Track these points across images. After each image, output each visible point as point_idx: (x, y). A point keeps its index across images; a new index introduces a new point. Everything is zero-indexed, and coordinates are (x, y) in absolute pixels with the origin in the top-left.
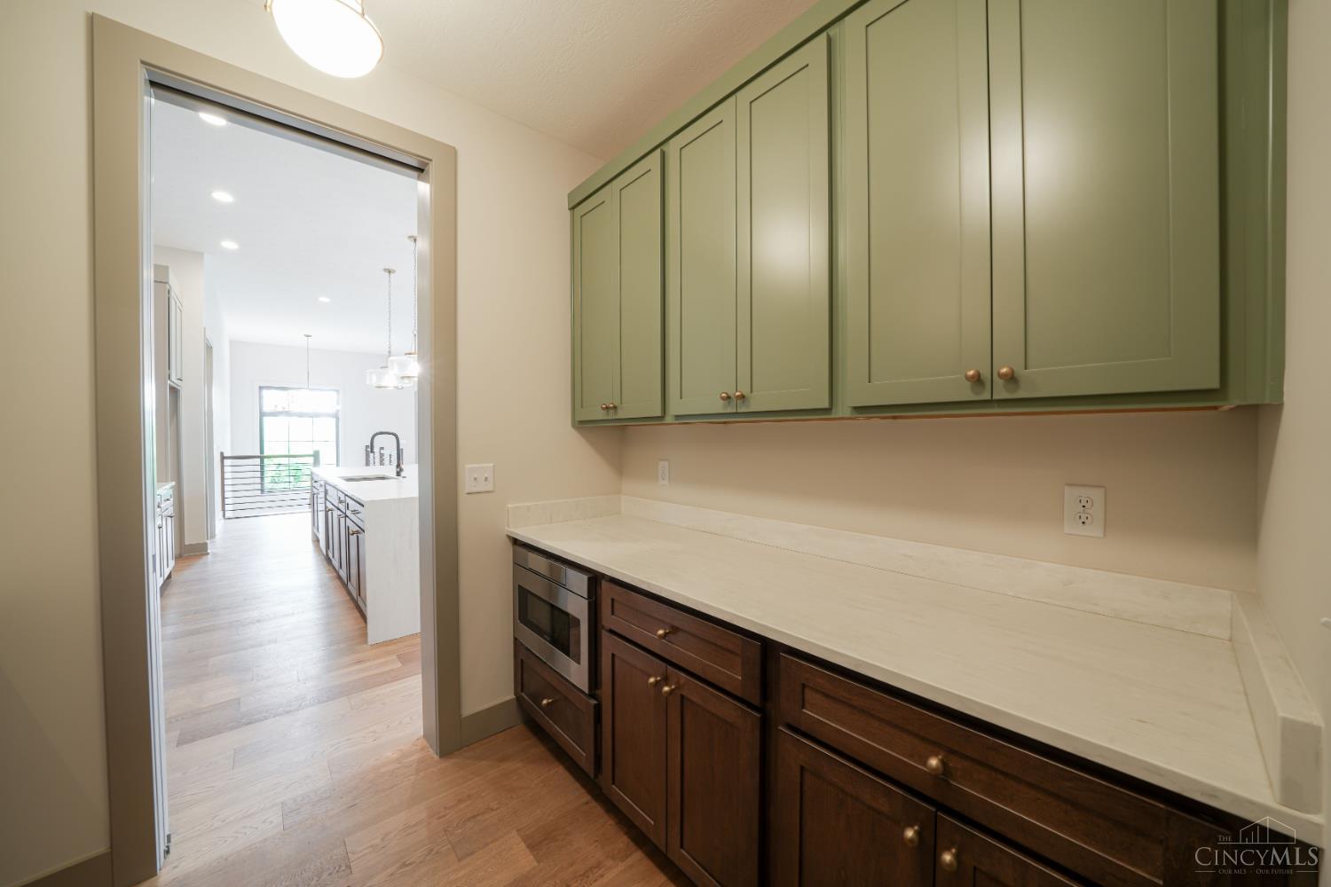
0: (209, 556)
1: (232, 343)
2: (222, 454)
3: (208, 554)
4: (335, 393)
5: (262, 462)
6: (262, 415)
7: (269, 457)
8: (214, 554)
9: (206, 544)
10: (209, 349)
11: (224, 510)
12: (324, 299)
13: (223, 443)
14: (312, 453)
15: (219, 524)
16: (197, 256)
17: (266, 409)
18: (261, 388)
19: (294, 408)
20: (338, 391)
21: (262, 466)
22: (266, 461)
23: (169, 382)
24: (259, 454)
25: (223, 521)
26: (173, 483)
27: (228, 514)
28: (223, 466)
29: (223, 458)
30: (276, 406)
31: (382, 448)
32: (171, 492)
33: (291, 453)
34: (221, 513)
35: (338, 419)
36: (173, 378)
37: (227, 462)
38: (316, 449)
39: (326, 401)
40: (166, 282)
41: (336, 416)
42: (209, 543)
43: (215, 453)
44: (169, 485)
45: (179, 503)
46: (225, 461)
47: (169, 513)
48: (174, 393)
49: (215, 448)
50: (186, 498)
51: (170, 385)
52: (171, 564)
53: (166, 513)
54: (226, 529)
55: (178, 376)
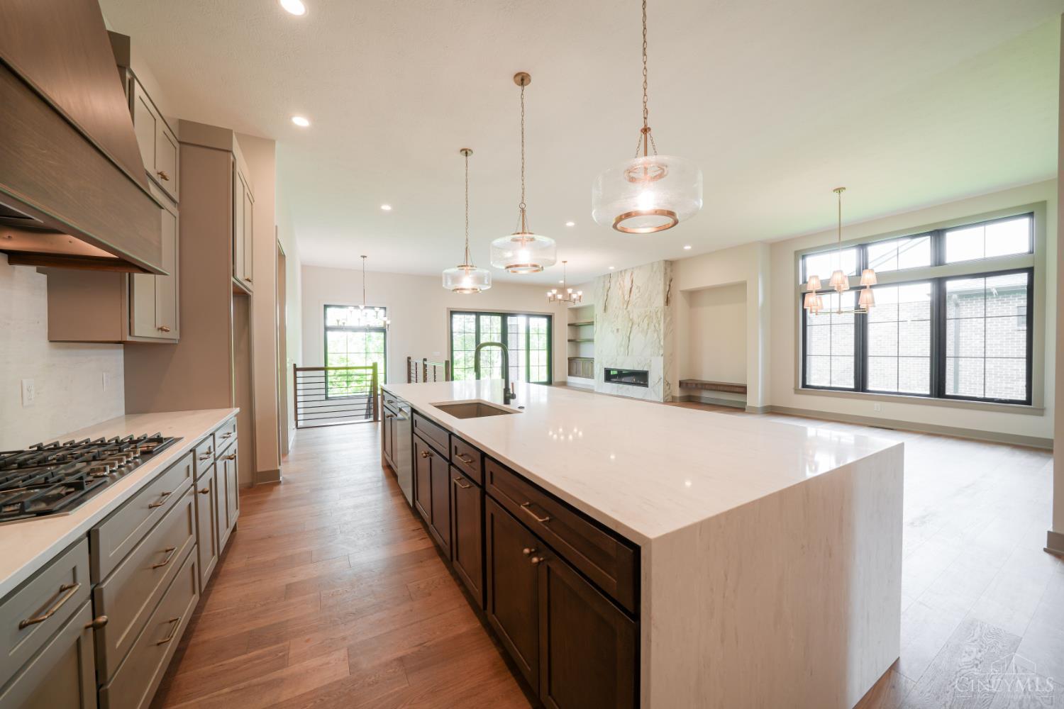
0: (281, 487)
1: (304, 267)
2: (295, 365)
3: (280, 483)
4: (382, 310)
5: (326, 373)
6: (326, 329)
7: (331, 368)
8: (287, 482)
9: (277, 471)
10: (281, 257)
11: (296, 420)
12: (386, 208)
13: (295, 356)
14: (371, 365)
15: (292, 434)
17: (329, 324)
18: (325, 306)
20: (385, 308)
21: (326, 377)
22: (329, 372)
23: (232, 279)
24: (323, 366)
25: (296, 429)
26: (237, 410)
27: (301, 424)
28: (295, 377)
29: (296, 369)
30: (338, 321)
31: (425, 360)
32: (234, 421)
34: (294, 422)
35: (385, 333)
36: (239, 275)
37: (299, 374)
38: (375, 361)
39: (377, 318)
40: (230, 151)
41: (383, 330)
42: (282, 468)
43: (288, 365)
44: (231, 415)
45: (249, 428)
46: (298, 372)
47: (230, 452)
48: (243, 297)
49: (288, 360)
50: (258, 418)
51: (234, 283)
52: (234, 515)
53: (226, 454)
54: (298, 444)
55: (248, 276)
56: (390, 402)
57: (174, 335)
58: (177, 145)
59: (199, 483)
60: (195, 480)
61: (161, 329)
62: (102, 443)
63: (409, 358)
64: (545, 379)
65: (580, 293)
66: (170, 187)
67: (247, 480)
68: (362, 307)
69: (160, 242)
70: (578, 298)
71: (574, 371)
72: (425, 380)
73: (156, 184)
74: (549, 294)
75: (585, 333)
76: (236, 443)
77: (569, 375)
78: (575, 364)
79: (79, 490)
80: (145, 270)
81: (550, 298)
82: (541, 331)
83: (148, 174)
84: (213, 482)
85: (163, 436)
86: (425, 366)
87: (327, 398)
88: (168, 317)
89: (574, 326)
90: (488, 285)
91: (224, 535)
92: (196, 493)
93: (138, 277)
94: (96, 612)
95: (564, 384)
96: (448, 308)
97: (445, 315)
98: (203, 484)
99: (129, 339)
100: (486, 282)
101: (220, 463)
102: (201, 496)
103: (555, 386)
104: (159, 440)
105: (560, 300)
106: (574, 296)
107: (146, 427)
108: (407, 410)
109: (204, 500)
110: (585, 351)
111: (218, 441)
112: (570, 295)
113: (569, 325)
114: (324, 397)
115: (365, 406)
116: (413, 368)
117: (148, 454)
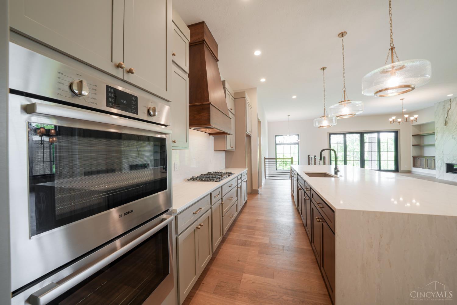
0: (259, 195)
1: (269, 123)
2: (265, 157)
3: (258, 194)
4: (297, 136)
5: (276, 160)
6: (276, 144)
7: (278, 159)
8: (261, 194)
9: (258, 190)
10: (259, 122)
12: (294, 97)
13: (265, 153)
14: (290, 158)
15: (263, 181)
16: (255, 89)
17: (277, 142)
18: (276, 136)
19: (285, 142)
20: (298, 135)
21: (276, 162)
22: (277, 160)
23: (246, 132)
24: (275, 158)
25: (265, 179)
26: (247, 169)
27: (267, 178)
28: (265, 162)
29: (265, 159)
30: (280, 141)
31: (315, 156)
33: (284, 158)
34: (264, 177)
35: (298, 145)
36: (248, 131)
38: (292, 156)
39: (295, 139)
40: (245, 97)
41: (298, 144)
42: (259, 189)
43: (262, 157)
44: (245, 171)
45: (250, 175)
46: (266, 160)
47: (245, 180)
48: (249, 137)
49: (262, 155)
50: (253, 173)
51: (246, 134)
52: (246, 199)
53: (244, 180)
54: (265, 184)
55: (250, 131)
56: (293, 171)
57: (234, 148)
58: (234, 99)
59: (238, 185)
60: (238, 184)
61: (231, 147)
62: (222, 173)
63: (309, 155)
64: (393, 167)
65: (416, 116)
66: (233, 111)
67: (250, 191)
68: (288, 135)
69: (231, 127)
70: (415, 120)
71: (418, 164)
72: (315, 164)
73: (230, 111)
74: (391, 120)
75: (427, 140)
76: (247, 178)
77: (413, 167)
78: (419, 161)
79: (219, 179)
80: (229, 134)
81: (391, 122)
82: (389, 140)
83: (229, 110)
84: (241, 186)
85: (232, 172)
86: (315, 159)
87: (276, 170)
88: (233, 145)
89: (418, 136)
90: (335, 123)
91: (244, 203)
92: (237, 188)
93: (228, 136)
94: (222, 201)
95: (410, 172)
96: (328, 132)
97: (327, 136)
98: (239, 186)
99: (226, 150)
100: (334, 122)
101: (243, 183)
102: (238, 189)
103: (401, 172)
104: (231, 173)
105: (400, 122)
106: (412, 118)
107: (229, 171)
108: (296, 174)
109: (239, 189)
110: (428, 152)
111: (243, 177)
112: (406, 118)
113: (413, 136)
114: (275, 169)
115: (289, 174)
116: (311, 159)
117: (229, 176)
